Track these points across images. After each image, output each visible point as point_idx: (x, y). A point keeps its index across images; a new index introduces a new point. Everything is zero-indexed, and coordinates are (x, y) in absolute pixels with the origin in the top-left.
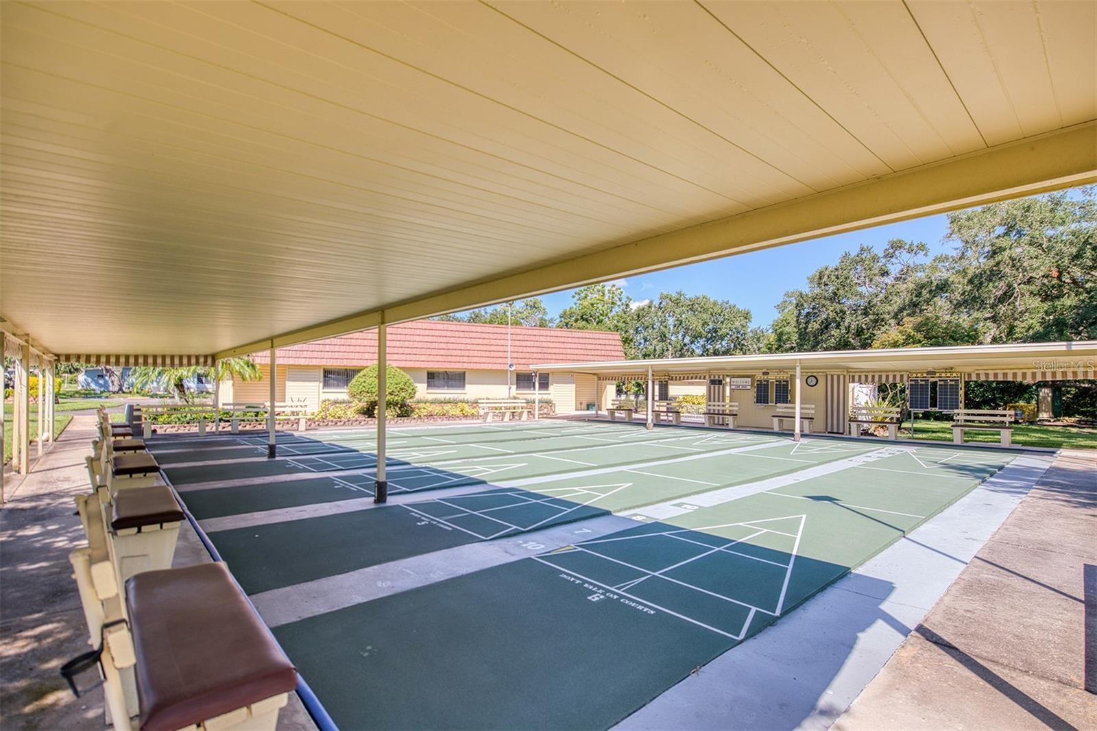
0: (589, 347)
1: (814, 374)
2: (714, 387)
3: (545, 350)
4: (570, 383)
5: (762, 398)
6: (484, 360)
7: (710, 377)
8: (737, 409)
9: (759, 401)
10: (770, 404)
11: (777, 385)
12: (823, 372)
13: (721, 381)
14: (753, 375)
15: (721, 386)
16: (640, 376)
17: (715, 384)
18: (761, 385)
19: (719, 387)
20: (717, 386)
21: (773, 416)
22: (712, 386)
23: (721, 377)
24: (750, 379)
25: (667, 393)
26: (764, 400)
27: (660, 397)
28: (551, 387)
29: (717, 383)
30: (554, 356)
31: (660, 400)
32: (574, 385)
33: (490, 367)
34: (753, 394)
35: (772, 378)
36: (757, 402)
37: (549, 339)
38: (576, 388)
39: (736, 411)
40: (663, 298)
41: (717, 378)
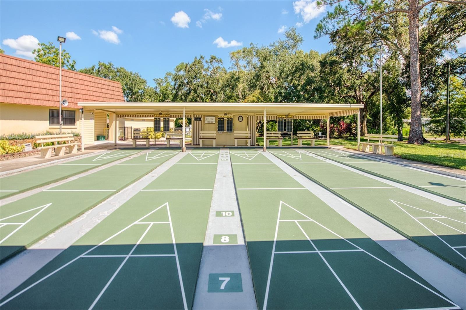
0: (104, 91)
1: (241, 115)
2: (196, 122)
3: (74, 90)
4: (91, 119)
5: (220, 128)
6: (21, 94)
7: (194, 116)
8: (215, 135)
9: (219, 130)
10: (224, 132)
11: (227, 121)
12: (247, 114)
13: (200, 119)
14: (216, 115)
15: (200, 122)
16: (150, 114)
17: (197, 120)
18: (229, 121)
19: (199, 122)
20: (198, 121)
21: (235, 138)
22: (195, 121)
23: (200, 116)
24: (214, 118)
25: (169, 126)
26: (222, 129)
27: (164, 129)
28: (77, 123)
29: (198, 119)
30: (81, 96)
31: (164, 131)
32: (94, 121)
33: (28, 102)
34: (216, 126)
35: (225, 117)
36: (218, 131)
37: (77, 81)
38: (95, 122)
39: (215, 136)
40: (100, 65)
41: (198, 116)
